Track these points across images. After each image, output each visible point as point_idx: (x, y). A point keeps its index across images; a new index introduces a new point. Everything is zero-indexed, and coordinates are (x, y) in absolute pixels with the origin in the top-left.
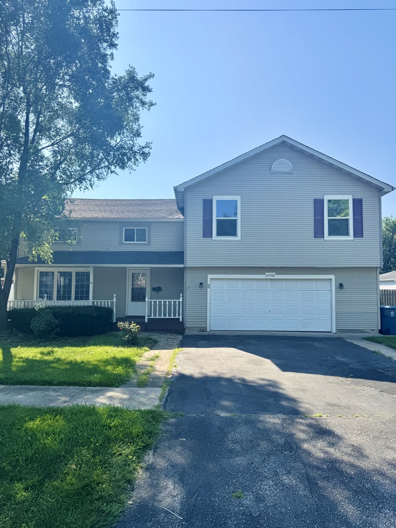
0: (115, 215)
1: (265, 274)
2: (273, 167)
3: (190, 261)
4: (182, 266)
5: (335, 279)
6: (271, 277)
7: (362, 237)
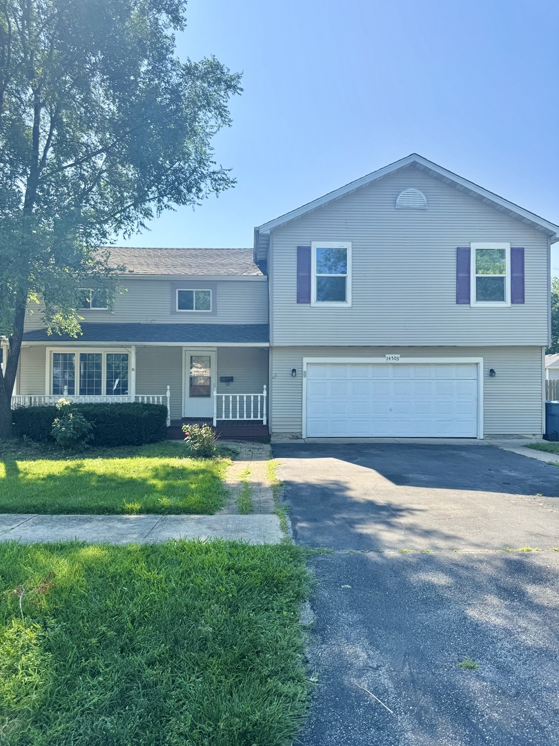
0: (162, 271)
1: (385, 356)
2: (398, 200)
3: (279, 336)
4: (266, 345)
5: (484, 363)
6: (394, 361)
7: (524, 303)
